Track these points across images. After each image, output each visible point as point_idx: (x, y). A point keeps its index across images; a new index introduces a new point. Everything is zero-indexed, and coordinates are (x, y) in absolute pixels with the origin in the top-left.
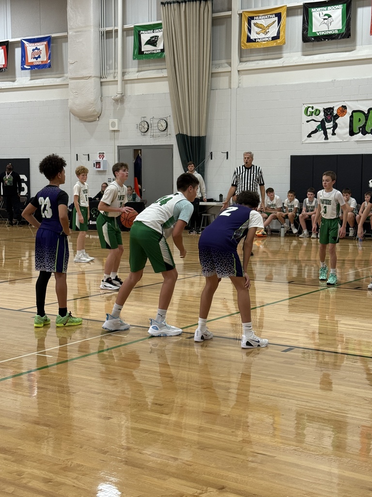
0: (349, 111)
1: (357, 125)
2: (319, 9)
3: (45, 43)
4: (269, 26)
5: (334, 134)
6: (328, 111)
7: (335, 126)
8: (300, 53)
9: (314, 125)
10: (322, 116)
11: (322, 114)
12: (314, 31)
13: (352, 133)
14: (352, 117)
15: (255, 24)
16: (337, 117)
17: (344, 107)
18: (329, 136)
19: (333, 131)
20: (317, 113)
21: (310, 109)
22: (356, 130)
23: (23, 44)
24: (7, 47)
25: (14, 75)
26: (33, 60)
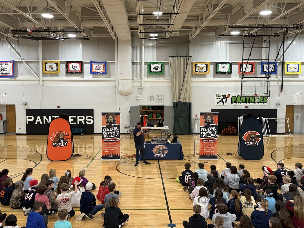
0: (231, 96)
1: (234, 101)
2: (221, 64)
3: (103, 64)
4: (203, 68)
5: (226, 103)
6: (224, 96)
7: (226, 100)
8: (212, 77)
9: (219, 100)
10: (222, 97)
11: (222, 96)
12: (219, 71)
13: (232, 103)
14: (232, 98)
15: (198, 66)
16: (227, 98)
17: (229, 95)
18: (224, 103)
19: (226, 102)
20: (220, 96)
21: (218, 95)
22: (233, 102)
23: (91, 63)
24: (81, 63)
25: (83, 75)
26: (96, 70)
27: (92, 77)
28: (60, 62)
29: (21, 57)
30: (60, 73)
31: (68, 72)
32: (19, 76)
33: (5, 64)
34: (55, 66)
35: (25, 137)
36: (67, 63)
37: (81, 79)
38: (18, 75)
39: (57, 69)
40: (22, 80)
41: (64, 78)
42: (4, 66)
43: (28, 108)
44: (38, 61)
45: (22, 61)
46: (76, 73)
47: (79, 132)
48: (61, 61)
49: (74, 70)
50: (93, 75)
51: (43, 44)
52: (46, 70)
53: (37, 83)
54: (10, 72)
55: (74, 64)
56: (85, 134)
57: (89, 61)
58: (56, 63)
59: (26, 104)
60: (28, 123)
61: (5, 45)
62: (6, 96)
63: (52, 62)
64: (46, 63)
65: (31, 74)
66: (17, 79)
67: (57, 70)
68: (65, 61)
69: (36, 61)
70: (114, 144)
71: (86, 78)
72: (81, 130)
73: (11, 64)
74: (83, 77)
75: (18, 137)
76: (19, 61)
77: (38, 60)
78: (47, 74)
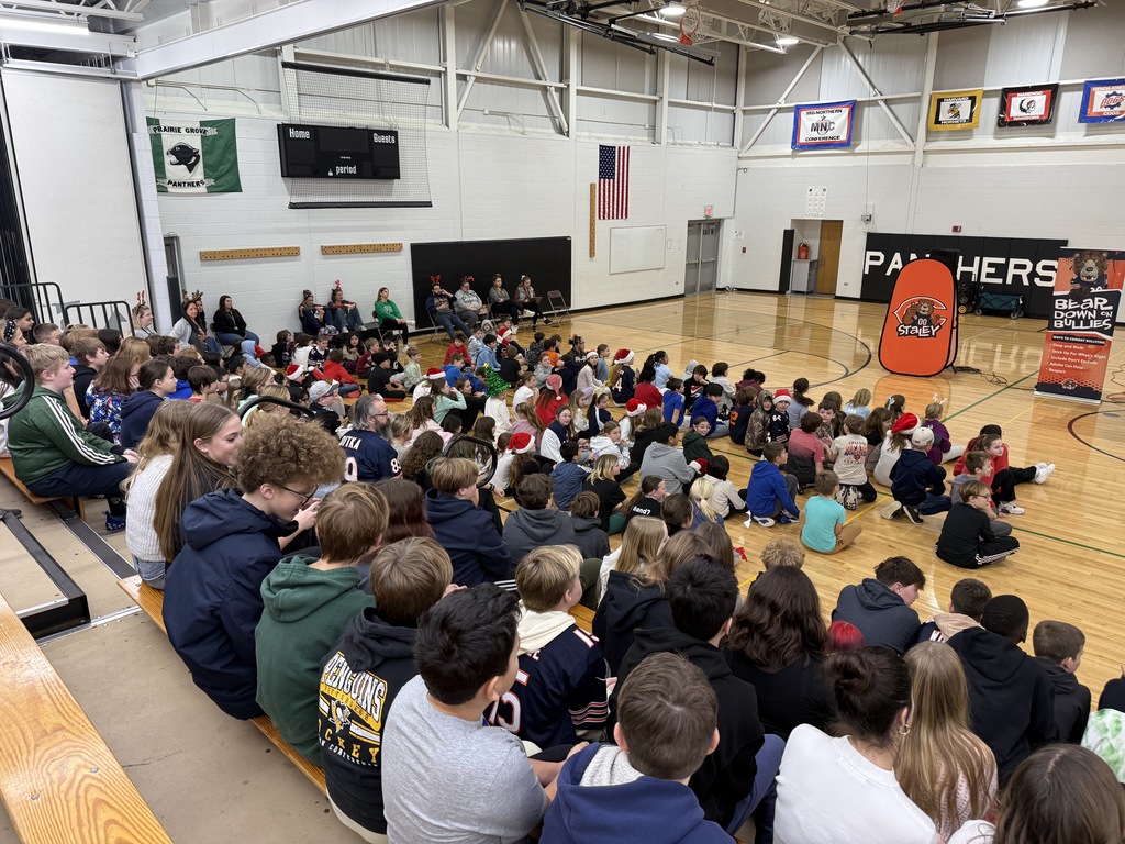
23: (1088, 88)
24: (1053, 91)
25: (1054, 128)
26: (1103, 109)
27: (1084, 133)
28: (985, 92)
29: (874, 87)
30: (977, 127)
31: (1005, 123)
32: (863, 141)
33: (832, 112)
34: (965, 107)
35: (855, 307)
36: (1007, 93)
37: (1045, 141)
38: (860, 139)
39: (972, 114)
40: (868, 154)
41: (990, 141)
42: (830, 117)
43: (872, 231)
44: (919, 97)
45: (876, 101)
46: (1031, 122)
47: (1005, 307)
48: (986, 89)
49: (1024, 114)
50: (1088, 127)
51: (940, 44)
52: (937, 122)
53: (907, 159)
54: (841, 132)
55: (1028, 97)
56: (1026, 316)
57: (1083, 81)
58: (970, 98)
59: (869, 219)
60: (867, 272)
61: (840, 59)
62: (824, 197)
63: (958, 96)
64: (940, 101)
65: (895, 135)
66: (857, 150)
67: (970, 120)
68: (1000, 88)
69: (914, 97)
70: (1086, 351)
71: (1061, 138)
72: (1013, 303)
73: (846, 111)
74: (1052, 137)
75: (839, 306)
76: (867, 99)
77: (918, 94)
78: (938, 132)
